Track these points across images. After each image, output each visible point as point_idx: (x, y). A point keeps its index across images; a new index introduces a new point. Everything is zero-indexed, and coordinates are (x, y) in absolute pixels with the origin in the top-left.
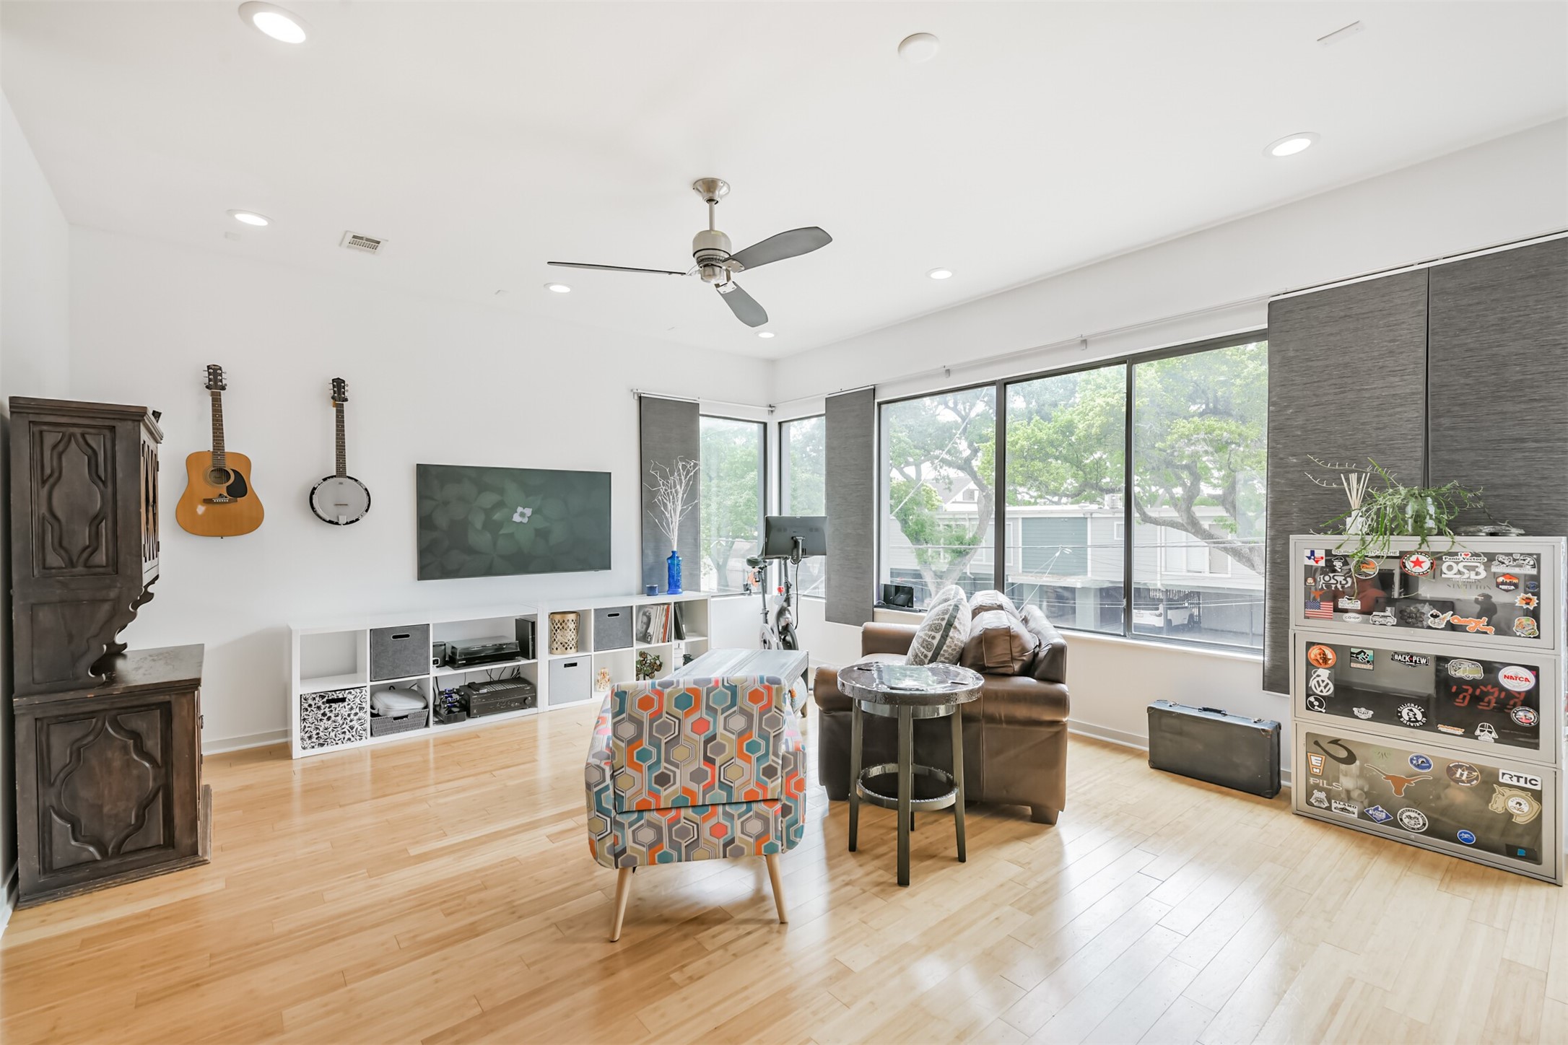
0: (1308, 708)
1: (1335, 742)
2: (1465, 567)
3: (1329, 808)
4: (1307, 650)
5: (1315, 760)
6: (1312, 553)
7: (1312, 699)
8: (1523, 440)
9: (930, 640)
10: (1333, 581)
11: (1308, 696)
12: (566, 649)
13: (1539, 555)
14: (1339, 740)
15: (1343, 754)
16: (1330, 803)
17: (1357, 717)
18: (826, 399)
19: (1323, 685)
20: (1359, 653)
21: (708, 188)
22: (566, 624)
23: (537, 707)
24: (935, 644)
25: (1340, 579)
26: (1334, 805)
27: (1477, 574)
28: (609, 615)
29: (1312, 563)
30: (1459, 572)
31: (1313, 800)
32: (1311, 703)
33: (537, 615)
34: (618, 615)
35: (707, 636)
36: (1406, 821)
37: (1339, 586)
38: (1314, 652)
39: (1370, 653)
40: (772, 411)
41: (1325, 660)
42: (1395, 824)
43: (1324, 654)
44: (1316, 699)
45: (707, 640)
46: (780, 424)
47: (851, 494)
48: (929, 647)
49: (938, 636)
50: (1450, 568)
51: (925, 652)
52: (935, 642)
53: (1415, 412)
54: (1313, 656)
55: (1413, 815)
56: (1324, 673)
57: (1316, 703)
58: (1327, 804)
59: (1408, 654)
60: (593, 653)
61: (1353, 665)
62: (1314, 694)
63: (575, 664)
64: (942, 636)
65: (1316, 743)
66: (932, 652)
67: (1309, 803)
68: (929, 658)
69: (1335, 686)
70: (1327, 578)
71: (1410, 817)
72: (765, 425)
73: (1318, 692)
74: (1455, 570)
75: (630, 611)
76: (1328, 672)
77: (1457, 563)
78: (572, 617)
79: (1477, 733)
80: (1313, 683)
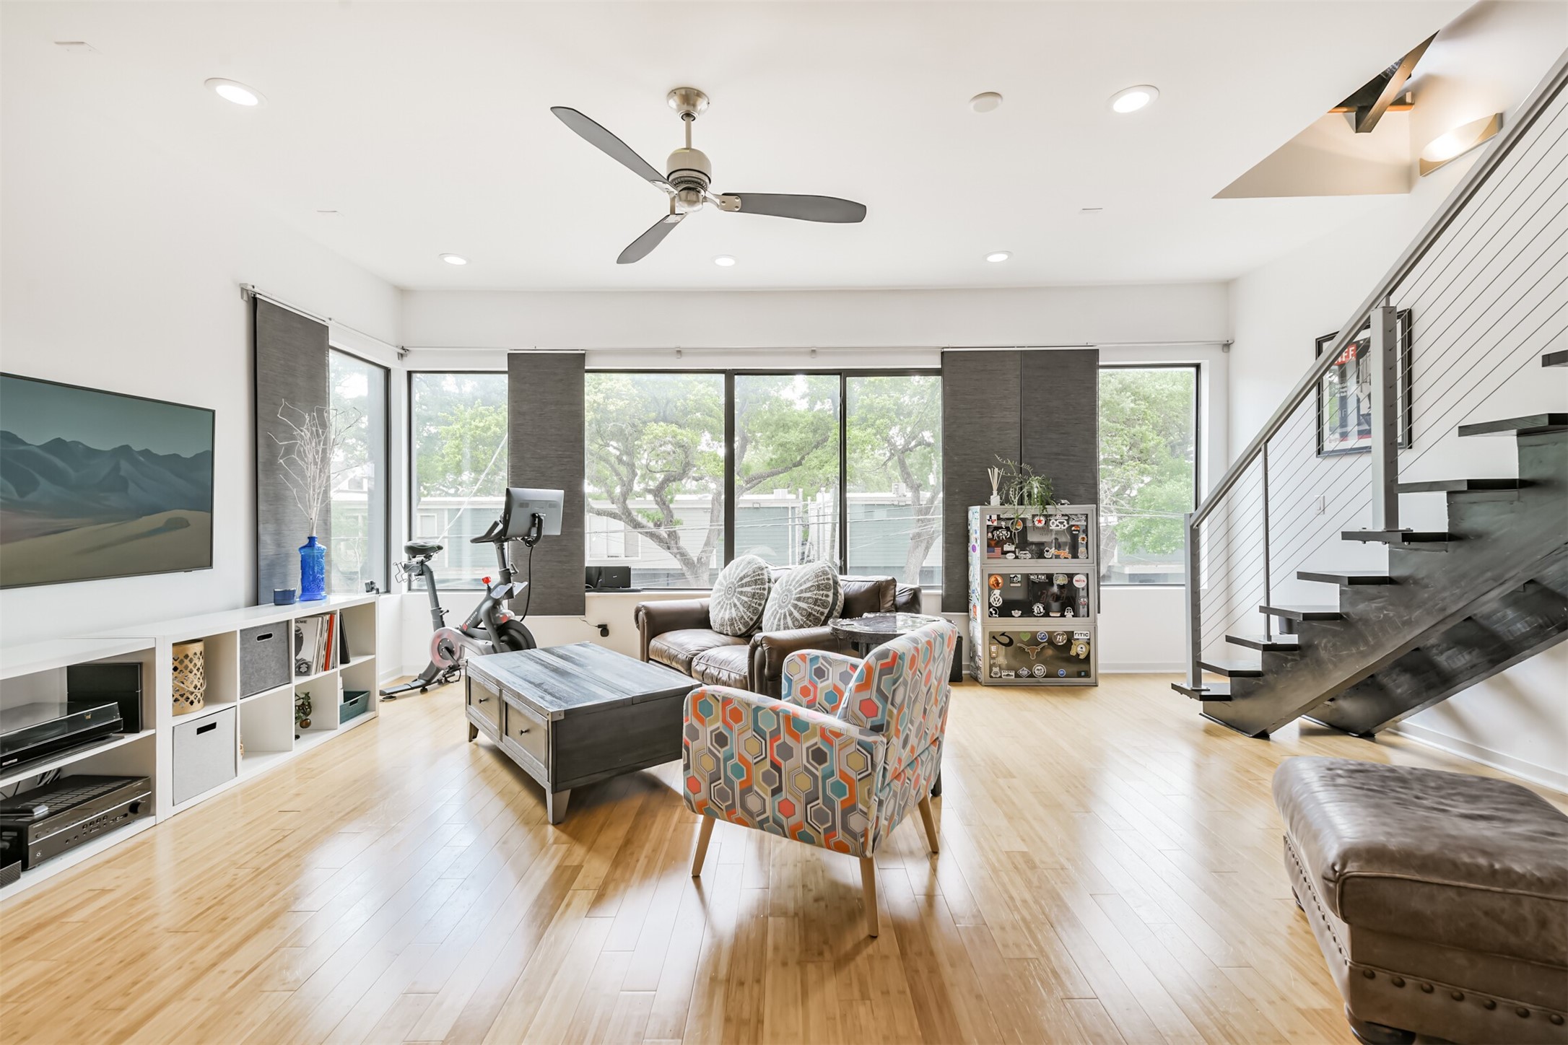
0: (990, 616)
1: (1003, 634)
2: (1059, 522)
3: (1000, 677)
4: (989, 578)
5: (994, 648)
6: (990, 517)
7: (991, 610)
8: (1059, 454)
9: (824, 598)
10: (1001, 534)
11: (990, 608)
12: (192, 703)
13: (1087, 515)
14: (1005, 633)
15: (1006, 640)
16: (1001, 673)
17: (1014, 617)
18: (509, 354)
19: (997, 600)
20: (1014, 577)
21: (689, 99)
22: (191, 661)
23: (154, 815)
24: (831, 602)
25: (1004, 532)
26: (1003, 674)
27: (1064, 526)
28: (260, 638)
29: (990, 523)
30: (1058, 526)
31: (992, 675)
32: (991, 612)
33: (153, 649)
34: (270, 636)
35: (374, 654)
36: (1036, 672)
37: (1004, 537)
38: (993, 579)
39: (1019, 576)
40: (402, 355)
41: (998, 584)
42: (1031, 676)
43: (997, 580)
44: (994, 610)
45: (375, 659)
46: (410, 374)
47: (551, 468)
48: (825, 604)
49: (831, 594)
50: (1053, 523)
51: (822, 610)
52: (830, 599)
53: (1015, 434)
54: (991, 583)
55: (1039, 668)
56: (997, 592)
57: (994, 612)
58: (999, 675)
59: (1036, 574)
60: (239, 702)
61: (1012, 585)
62: (993, 606)
63: (213, 726)
64: (834, 594)
65: (994, 637)
66: (828, 609)
67: (991, 677)
68: (825, 615)
69: (1003, 600)
70: (998, 533)
71: (1038, 670)
72: (387, 372)
73: (994, 605)
74: (1055, 525)
75: (285, 629)
76: (999, 591)
77: (1056, 520)
78: (198, 648)
79: (1066, 614)
80: (992, 600)
